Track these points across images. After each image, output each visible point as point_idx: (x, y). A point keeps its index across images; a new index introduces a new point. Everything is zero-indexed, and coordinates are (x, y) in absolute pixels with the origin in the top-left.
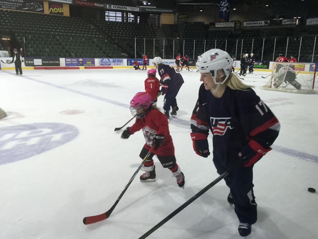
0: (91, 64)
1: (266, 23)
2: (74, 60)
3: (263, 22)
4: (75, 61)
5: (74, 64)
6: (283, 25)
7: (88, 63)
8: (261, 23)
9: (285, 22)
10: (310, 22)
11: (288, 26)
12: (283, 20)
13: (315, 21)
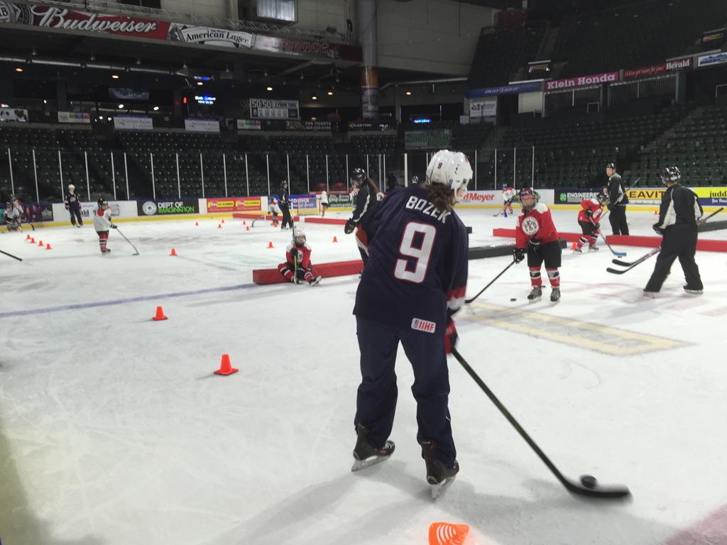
1: (20, 114)
3: (12, 112)
6: (61, 123)
8: (8, 114)
9: (65, 117)
10: (124, 123)
11: (74, 127)
12: (59, 113)
13: (131, 121)
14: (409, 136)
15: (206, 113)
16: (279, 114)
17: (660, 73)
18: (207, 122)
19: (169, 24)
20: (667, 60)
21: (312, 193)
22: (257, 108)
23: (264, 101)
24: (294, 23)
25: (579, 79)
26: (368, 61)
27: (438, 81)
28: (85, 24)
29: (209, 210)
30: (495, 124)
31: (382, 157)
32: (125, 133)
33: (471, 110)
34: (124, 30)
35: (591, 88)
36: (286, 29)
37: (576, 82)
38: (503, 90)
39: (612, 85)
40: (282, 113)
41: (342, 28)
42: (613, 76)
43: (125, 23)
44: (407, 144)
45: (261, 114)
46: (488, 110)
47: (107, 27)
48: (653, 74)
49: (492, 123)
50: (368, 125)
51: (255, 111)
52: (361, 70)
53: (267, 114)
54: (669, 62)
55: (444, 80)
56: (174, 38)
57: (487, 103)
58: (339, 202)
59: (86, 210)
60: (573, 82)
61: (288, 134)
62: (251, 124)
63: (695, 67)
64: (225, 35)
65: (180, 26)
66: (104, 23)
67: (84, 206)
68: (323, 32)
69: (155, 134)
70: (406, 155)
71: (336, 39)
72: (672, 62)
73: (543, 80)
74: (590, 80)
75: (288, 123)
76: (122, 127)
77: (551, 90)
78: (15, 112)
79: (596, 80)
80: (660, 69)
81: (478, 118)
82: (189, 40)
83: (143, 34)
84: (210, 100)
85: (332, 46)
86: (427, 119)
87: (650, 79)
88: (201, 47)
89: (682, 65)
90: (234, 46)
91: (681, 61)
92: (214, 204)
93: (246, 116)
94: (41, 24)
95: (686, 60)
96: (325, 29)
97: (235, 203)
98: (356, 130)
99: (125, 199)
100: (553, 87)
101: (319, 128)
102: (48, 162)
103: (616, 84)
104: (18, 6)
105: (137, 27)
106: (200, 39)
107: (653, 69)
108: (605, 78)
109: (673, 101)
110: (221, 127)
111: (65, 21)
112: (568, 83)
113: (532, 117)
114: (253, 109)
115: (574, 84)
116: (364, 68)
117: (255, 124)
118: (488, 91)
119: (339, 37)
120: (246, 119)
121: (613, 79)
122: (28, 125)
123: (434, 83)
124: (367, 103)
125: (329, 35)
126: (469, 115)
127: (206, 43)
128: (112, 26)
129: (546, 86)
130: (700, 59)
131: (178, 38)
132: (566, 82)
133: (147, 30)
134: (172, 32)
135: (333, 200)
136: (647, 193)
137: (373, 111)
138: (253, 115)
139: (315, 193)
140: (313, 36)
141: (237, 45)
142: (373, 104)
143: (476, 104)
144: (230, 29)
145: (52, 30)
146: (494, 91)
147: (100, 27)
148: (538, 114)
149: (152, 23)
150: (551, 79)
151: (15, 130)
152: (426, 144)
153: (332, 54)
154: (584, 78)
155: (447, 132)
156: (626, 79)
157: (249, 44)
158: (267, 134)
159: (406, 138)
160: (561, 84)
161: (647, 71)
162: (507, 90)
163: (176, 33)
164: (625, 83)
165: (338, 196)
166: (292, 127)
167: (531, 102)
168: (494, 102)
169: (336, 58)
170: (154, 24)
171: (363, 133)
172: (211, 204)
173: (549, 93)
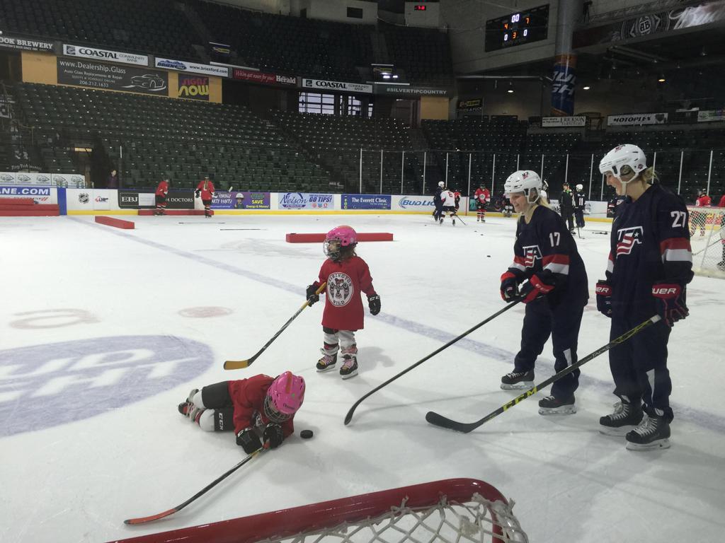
0: (262, 205)
1: (659, 118)
2: (226, 196)
3: (653, 117)
4: (227, 199)
5: (224, 204)
6: (702, 122)
7: (256, 202)
8: (649, 119)
9: (704, 115)
11: (712, 126)
12: (700, 112)
78: (656, 116)
94: (676, 27)
122: (666, 127)
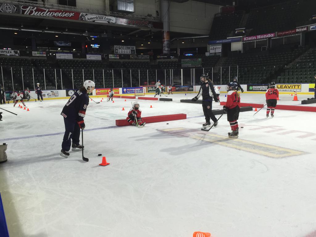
1: (16, 53)
6: (34, 56)
8: (11, 52)
9: (35, 53)
10: (60, 56)
11: (39, 58)
12: (33, 52)
13: (63, 55)
14: (183, 61)
15: (95, 52)
16: (127, 52)
17: (293, 33)
18: (96, 56)
19: (80, 13)
20: (297, 28)
21: (141, 86)
22: (117, 50)
23: (120, 46)
24: (133, 12)
25: (258, 36)
26: (166, 29)
27: (196, 37)
28: (44, 13)
29: (97, 94)
30: (221, 56)
31: (172, 71)
32: (61, 60)
33: (210, 50)
34: (60, 16)
35: (263, 40)
36: (130, 15)
37: (257, 37)
38: (224, 41)
39: (272, 39)
40: (128, 52)
41: (154, 15)
42: (273, 35)
43: (61, 13)
44: (182, 65)
45: (119, 52)
46: (218, 50)
47: (53, 15)
48: (290, 34)
49: (220, 55)
50: (165, 57)
51: (117, 51)
52: (162, 33)
53: (122, 52)
54: (297, 29)
55: (199, 37)
56: (82, 20)
57: (217, 47)
58: (153, 90)
59: (44, 94)
60: (255, 37)
61: (131, 61)
62: (115, 56)
63: (309, 30)
64: (104, 18)
65: (84, 14)
66: (52, 13)
67: (44, 92)
68: (146, 16)
69: (74, 61)
70: (182, 70)
71: (152, 19)
72: (299, 28)
73: (242, 37)
74: (262, 37)
75: (131, 56)
76: (59, 58)
77: (245, 41)
78: (14, 51)
79: (265, 36)
80: (294, 31)
81: (213, 53)
82: (88, 20)
83: (68, 18)
84: (97, 46)
85: (150, 22)
86: (191, 54)
87: (289, 36)
88: (93, 23)
89: (303, 30)
90: (107, 23)
91: (302, 28)
92: (99, 91)
93: (112, 53)
94: (25, 14)
95: (305, 27)
96: (147, 15)
97: (108, 91)
98: (160, 59)
99: (61, 89)
100: (246, 40)
101: (144, 58)
102: (28, 73)
103: (274, 38)
104: (15, 6)
105: (66, 15)
106: (93, 20)
107: (290, 32)
108: (269, 36)
109: (299, 46)
110: (102, 58)
111: (35, 12)
112: (253, 38)
113: (237, 53)
114: (116, 50)
115: (255, 38)
116: (164, 31)
117: (117, 56)
118: (218, 42)
119: (153, 18)
120: (113, 54)
121: (273, 36)
122: (19, 57)
123: (194, 38)
124: (165, 47)
125: (149, 17)
126: (209, 52)
127: (95, 21)
128: (55, 14)
129: (243, 39)
130: (311, 27)
131: (84, 19)
132: (252, 38)
133: (70, 16)
134: (81, 17)
135: (150, 89)
136: (288, 86)
137: (167, 51)
138: (116, 53)
139: (142, 86)
140: (141, 18)
141: (109, 22)
142: (168, 47)
143: (212, 47)
144: (106, 15)
145: (29, 16)
146: (220, 42)
147: (50, 15)
148: (240, 52)
149: (72, 13)
150: (245, 36)
151: (14, 59)
152: (191, 65)
153: (150, 26)
154: (260, 36)
155: (200, 59)
156: (278, 36)
157: (114, 22)
158: (122, 61)
159: (182, 62)
160: (250, 39)
161: (287, 32)
162: (226, 41)
163: (83, 17)
164: (278, 38)
165: (152, 87)
166: (132, 58)
167: (237, 46)
168: (220, 46)
169: (151, 28)
170: (73, 13)
171: (163, 60)
172: (97, 91)
173: (244, 42)
